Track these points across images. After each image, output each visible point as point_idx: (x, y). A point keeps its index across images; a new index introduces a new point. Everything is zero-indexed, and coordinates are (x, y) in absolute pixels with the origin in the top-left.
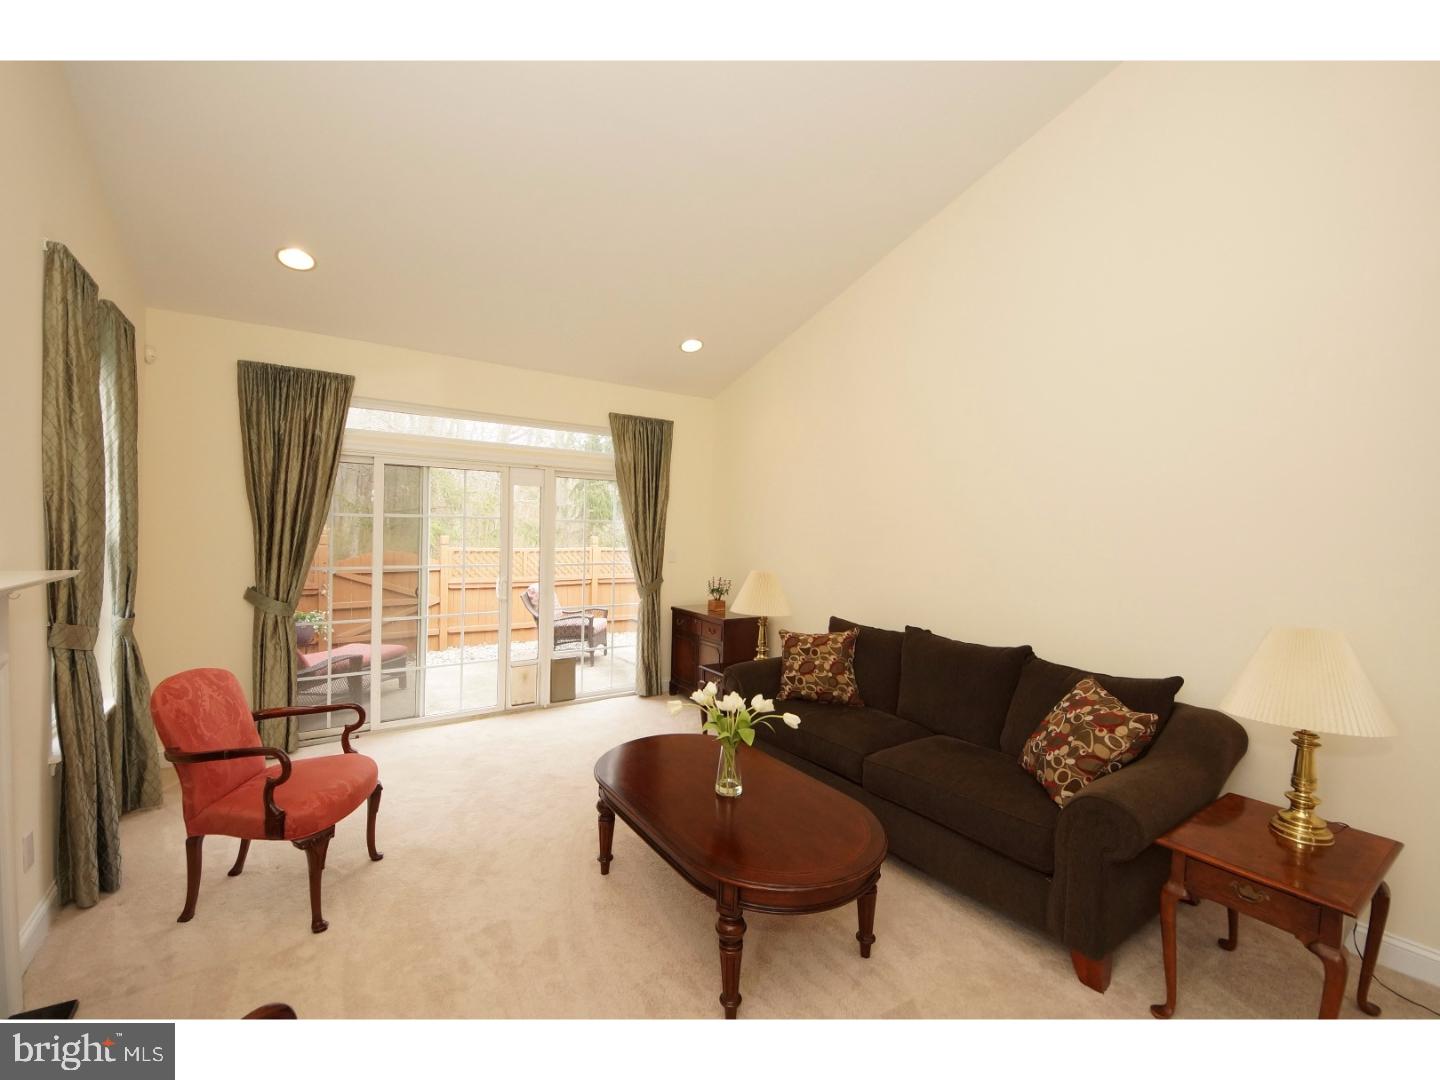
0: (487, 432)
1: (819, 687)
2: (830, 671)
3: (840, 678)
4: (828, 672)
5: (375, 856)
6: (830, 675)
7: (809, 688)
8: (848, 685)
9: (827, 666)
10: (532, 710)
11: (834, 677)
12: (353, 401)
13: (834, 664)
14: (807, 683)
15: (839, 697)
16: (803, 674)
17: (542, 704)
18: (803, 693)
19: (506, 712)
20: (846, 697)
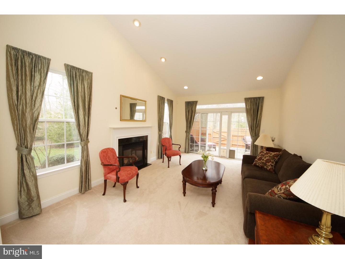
0: (214, 106)
1: (261, 164)
2: (265, 161)
3: (267, 164)
4: (264, 161)
5: (180, 165)
6: (265, 162)
7: (259, 164)
8: (269, 166)
9: (265, 160)
10: (225, 158)
11: (266, 163)
12: (197, 104)
13: (267, 160)
14: (258, 162)
15: (266, 169)
16: (258, 160)
17: (227, 157)
18: (257, 165)
19: (220, 157)
20: (268, 169)
